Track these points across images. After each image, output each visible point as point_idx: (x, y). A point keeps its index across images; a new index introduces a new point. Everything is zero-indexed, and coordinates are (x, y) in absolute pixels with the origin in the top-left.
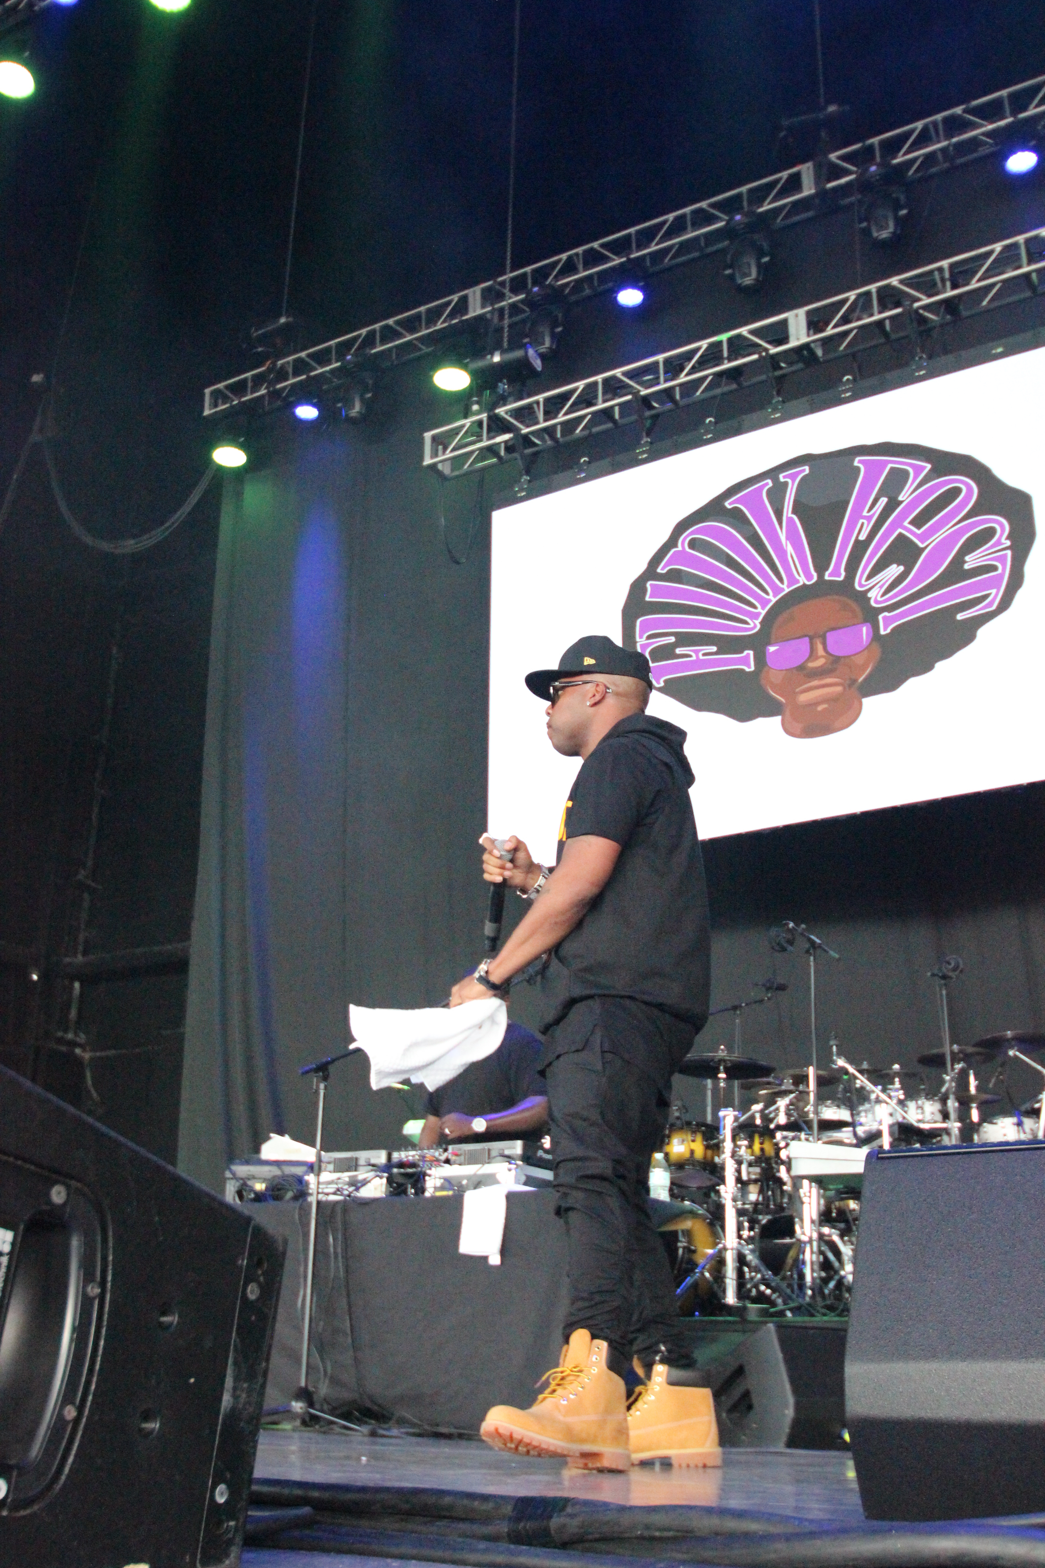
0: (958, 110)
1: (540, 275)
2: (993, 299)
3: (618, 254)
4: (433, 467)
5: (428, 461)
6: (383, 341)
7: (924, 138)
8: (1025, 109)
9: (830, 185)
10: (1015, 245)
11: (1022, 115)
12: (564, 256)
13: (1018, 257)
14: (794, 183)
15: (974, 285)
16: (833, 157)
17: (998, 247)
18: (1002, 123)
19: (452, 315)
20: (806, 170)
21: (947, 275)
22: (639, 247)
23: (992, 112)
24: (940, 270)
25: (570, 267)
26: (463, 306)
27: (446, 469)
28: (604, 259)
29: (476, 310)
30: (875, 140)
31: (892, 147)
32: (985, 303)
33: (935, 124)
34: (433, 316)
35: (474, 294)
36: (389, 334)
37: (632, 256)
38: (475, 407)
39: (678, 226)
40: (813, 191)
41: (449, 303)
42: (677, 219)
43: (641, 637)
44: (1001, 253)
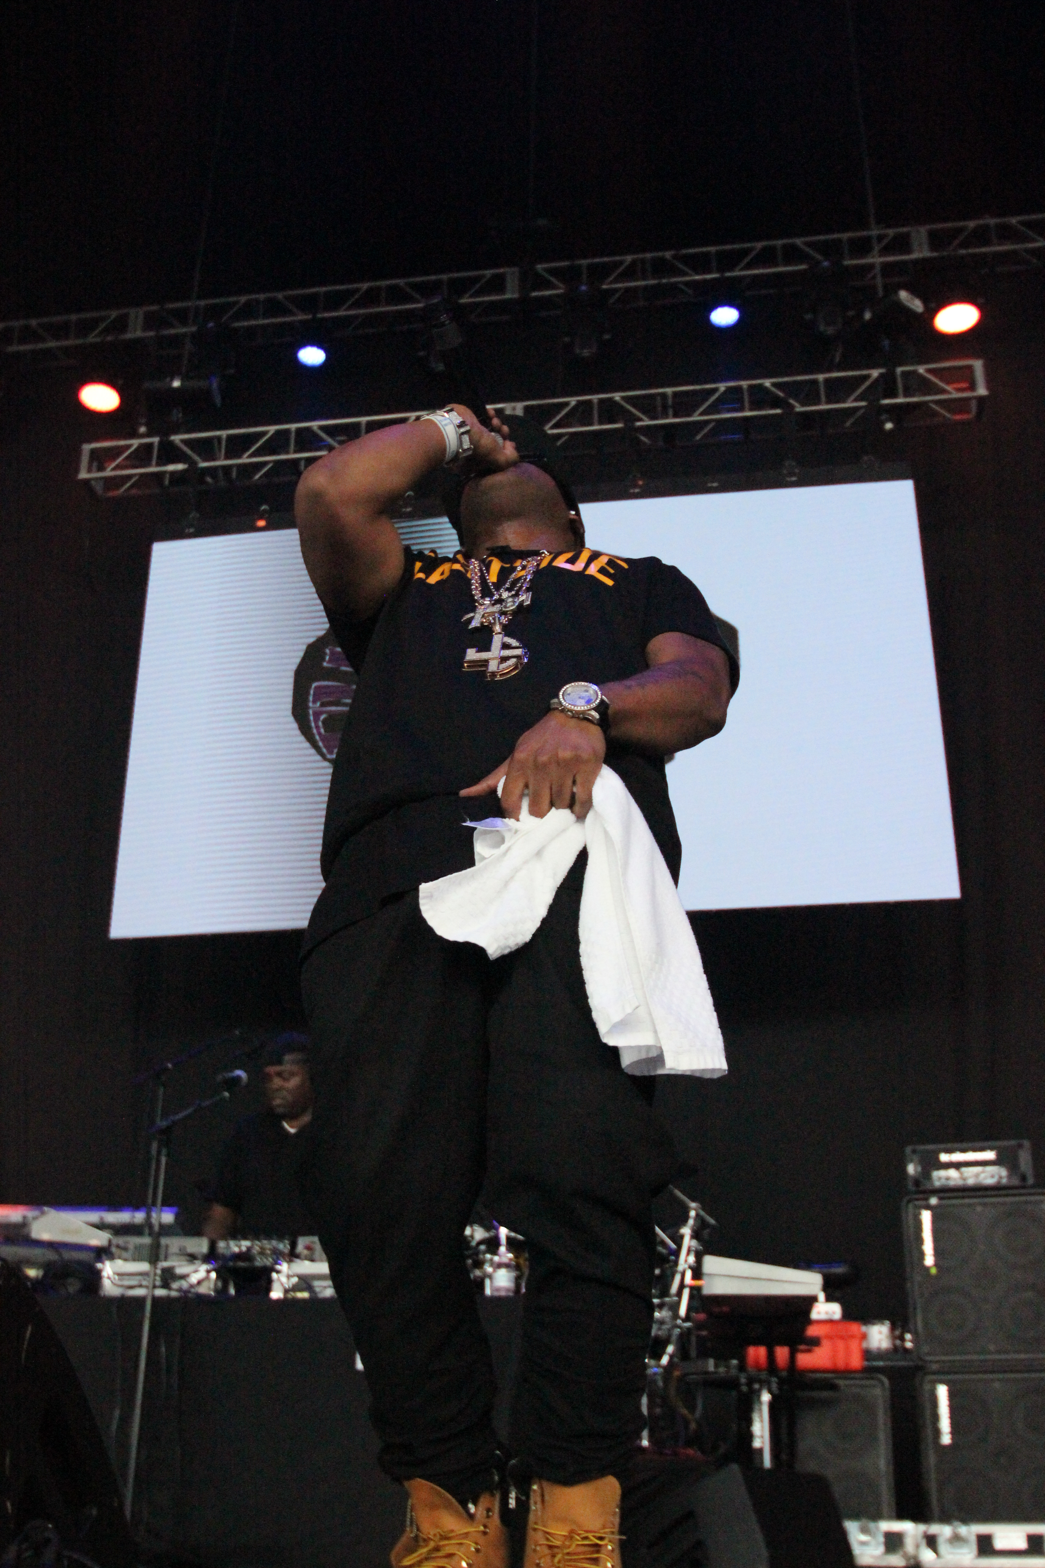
0: (668, 255)
1: (215, 312)
2: (706, 436)
3: (303, 310)
4: (87, 482)
5: (83, 475)
6: (22, 341)
7: (630, 273)
8: (731, 269)
9: (534, 294)
10: (739, 389)
11: (728, 274)
12: (243, 299)
13: (741, 401)
14: (498, 284)
15: (696, 418)
16: (539, 267)
17: (722, 387)
18: (708, 277)
19: (106, 331)
20: (512, 274)
21: (670, 402)
22: (327, 309)
23: (700, 263)
24: (664, 396)
25: (248, 311)
26: (121, 325)
27: (99, 488)
28: (286, 312)
29: (136, 332)
30: (584, 262)
31: (600, 273)
32: (698, 437)
33: (643, 261)
34: (85, 328)
35: (136, 315)
36: (28, 335)
37: (319, 316)
38: (143, 429)
39: (371, 297)
40: (516, 296)
41: (103, 319)
42: (370, 289)
43: (314, 702)
44: (725, 392)
